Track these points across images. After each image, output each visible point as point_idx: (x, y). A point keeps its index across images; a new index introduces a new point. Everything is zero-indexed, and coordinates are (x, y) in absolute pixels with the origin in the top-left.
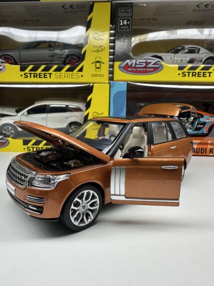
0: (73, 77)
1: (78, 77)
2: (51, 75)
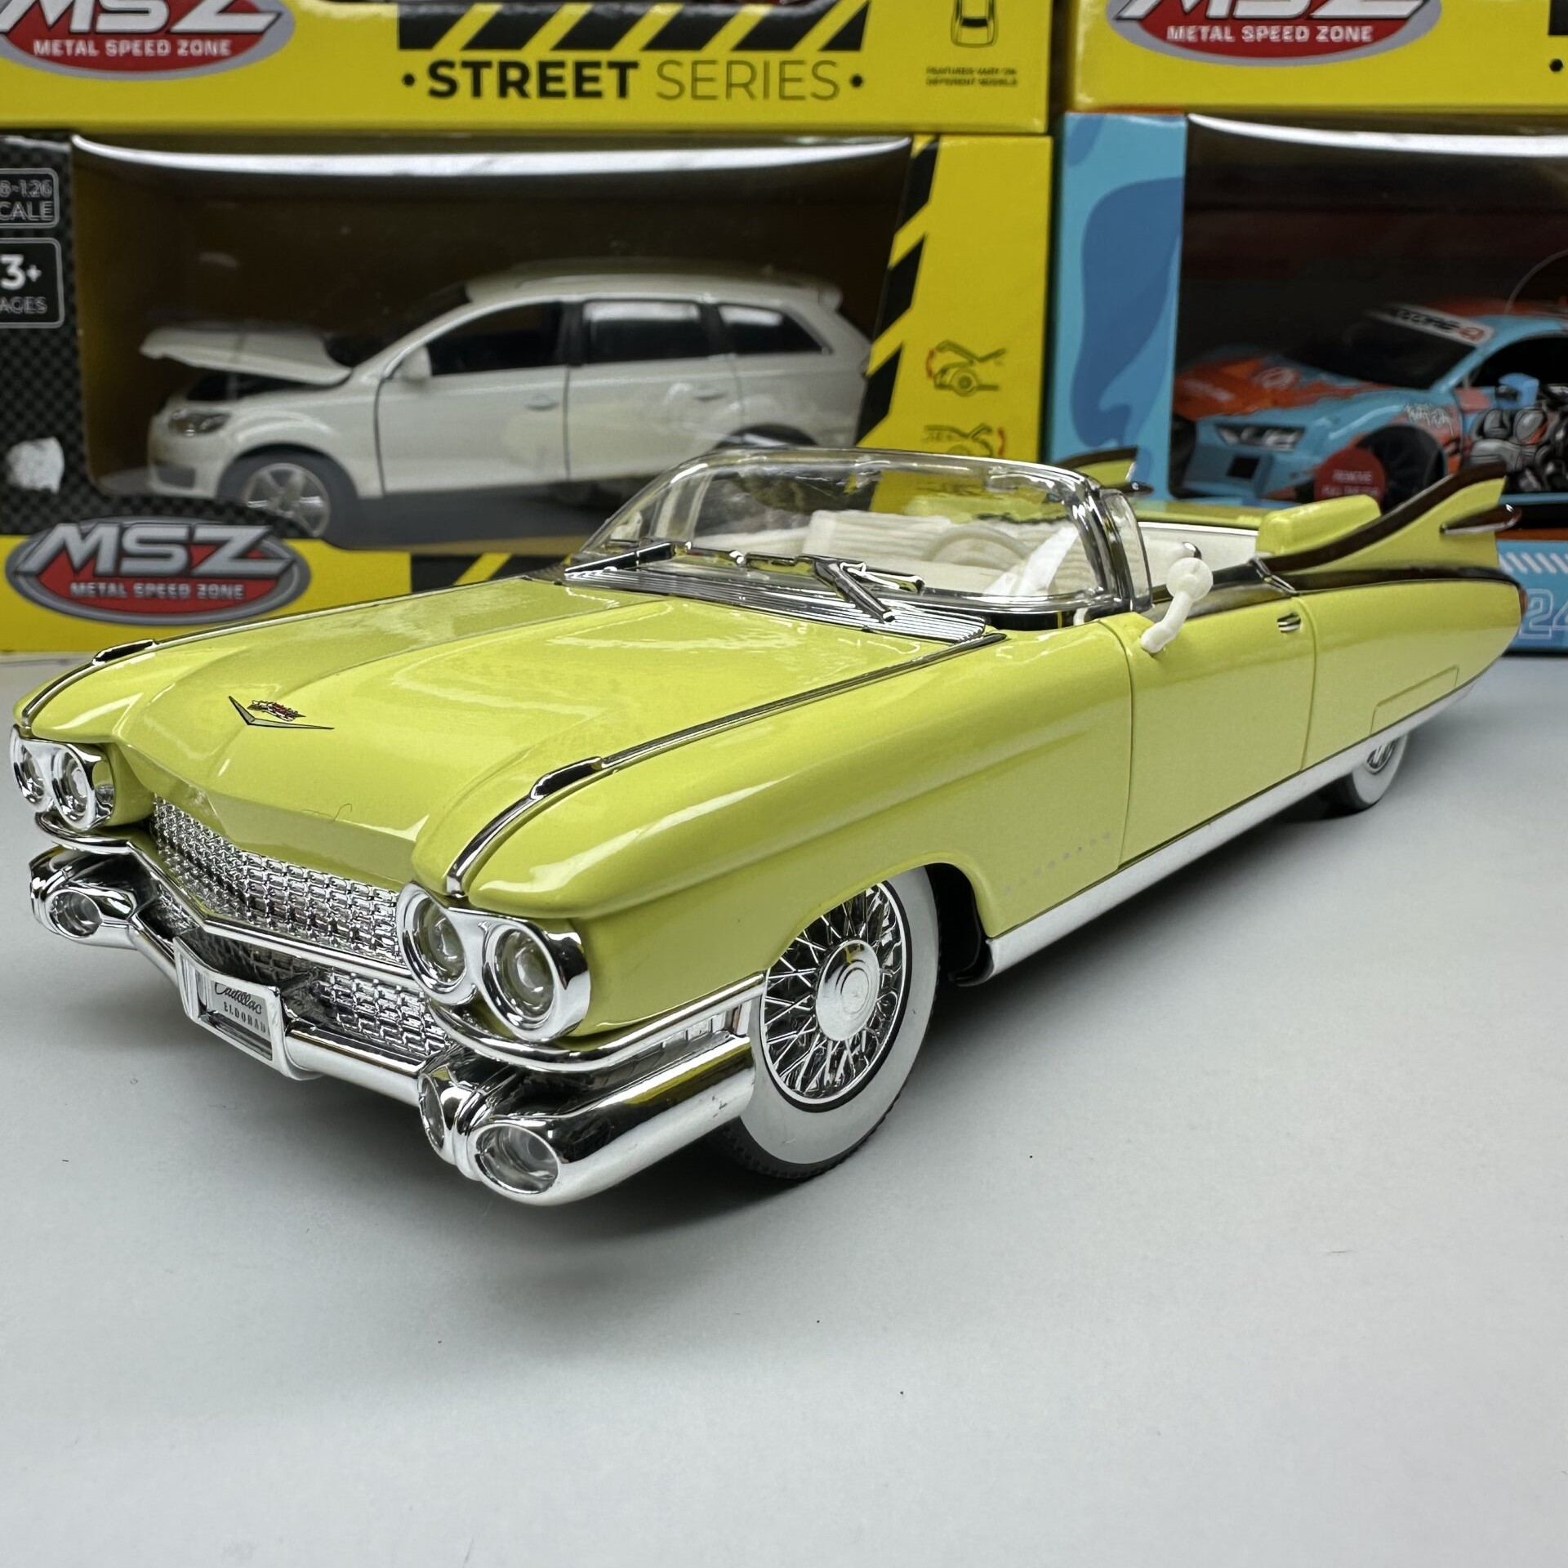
0: (790, 89)
1: (827, 90)
2: (631, 74)
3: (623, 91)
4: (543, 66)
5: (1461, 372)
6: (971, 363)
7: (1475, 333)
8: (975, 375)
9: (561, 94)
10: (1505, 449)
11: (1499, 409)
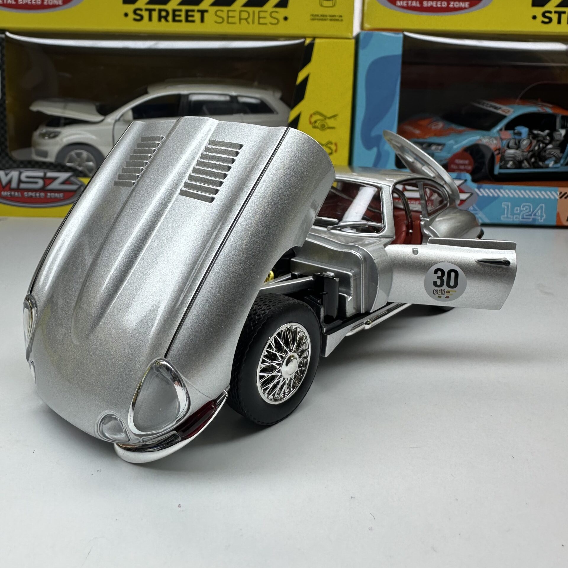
0: (262, 21)
1: (276, 21)
2: (206, 14)
3: (202, 20)
4: (174, 11)
5: (502, 124)
6: (325, 119)
7: (506, 111)
8: (327, 123)
9: (180, 21)
10: (516, 153)
11: (515, 139)
